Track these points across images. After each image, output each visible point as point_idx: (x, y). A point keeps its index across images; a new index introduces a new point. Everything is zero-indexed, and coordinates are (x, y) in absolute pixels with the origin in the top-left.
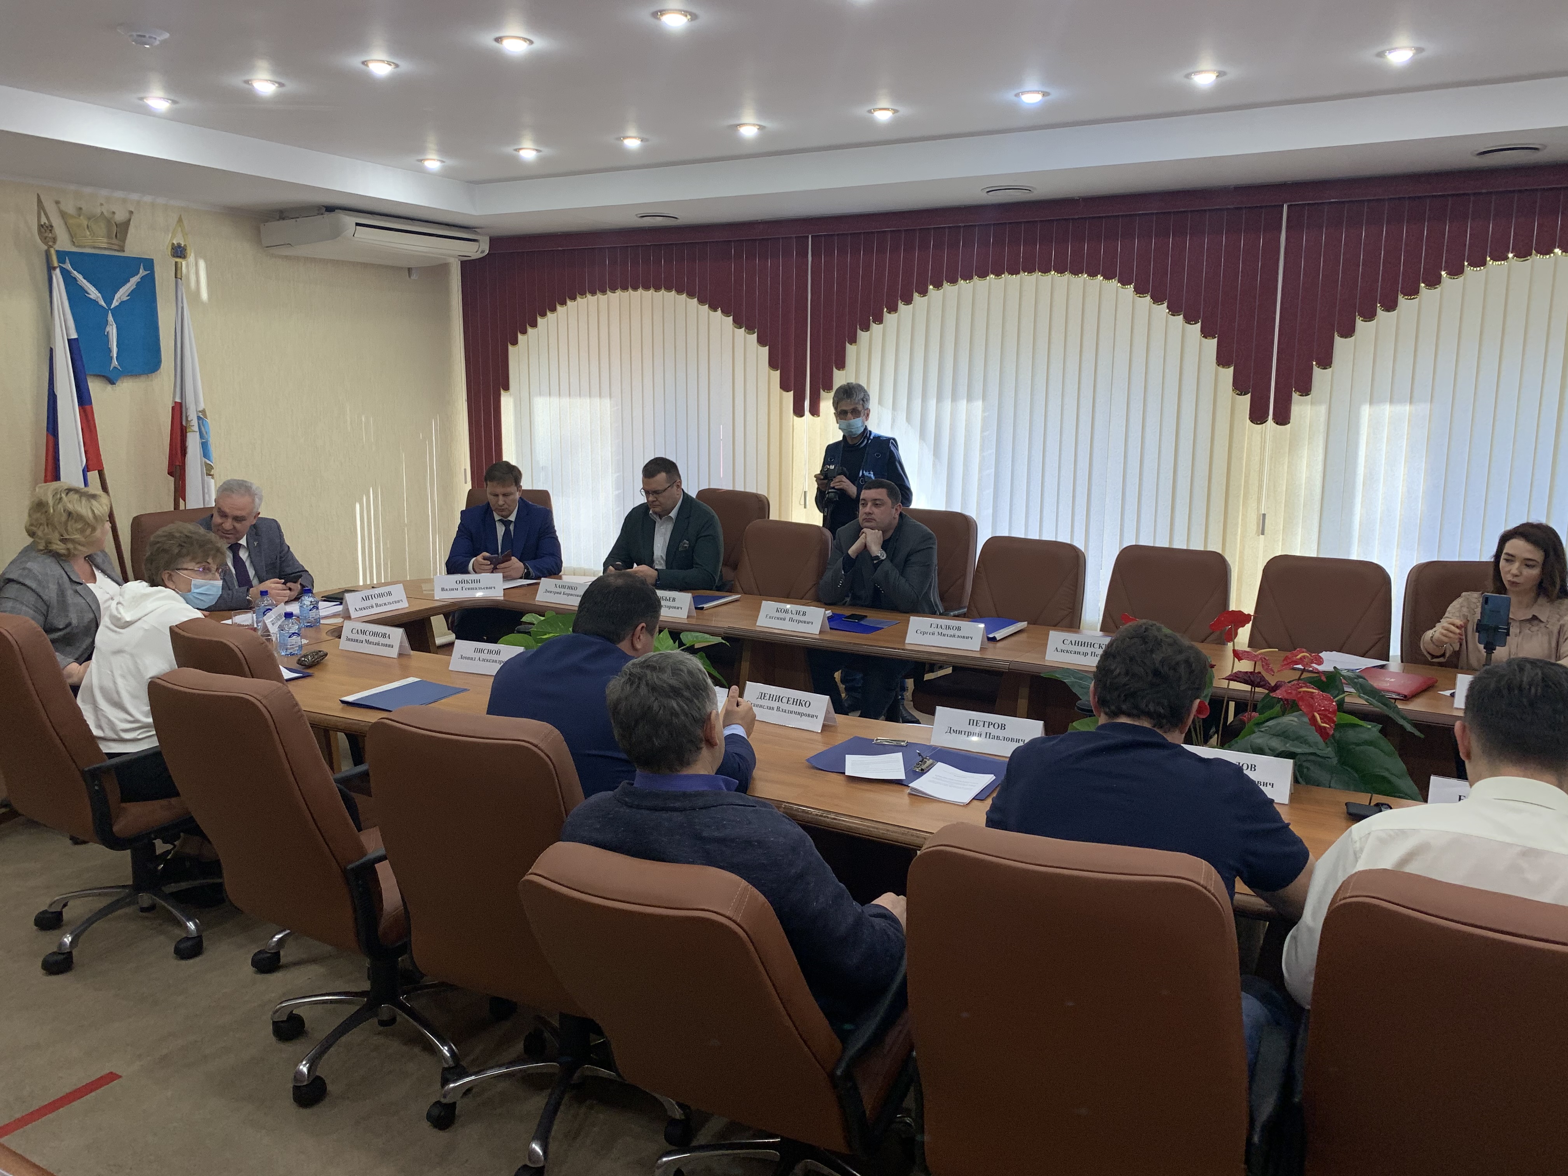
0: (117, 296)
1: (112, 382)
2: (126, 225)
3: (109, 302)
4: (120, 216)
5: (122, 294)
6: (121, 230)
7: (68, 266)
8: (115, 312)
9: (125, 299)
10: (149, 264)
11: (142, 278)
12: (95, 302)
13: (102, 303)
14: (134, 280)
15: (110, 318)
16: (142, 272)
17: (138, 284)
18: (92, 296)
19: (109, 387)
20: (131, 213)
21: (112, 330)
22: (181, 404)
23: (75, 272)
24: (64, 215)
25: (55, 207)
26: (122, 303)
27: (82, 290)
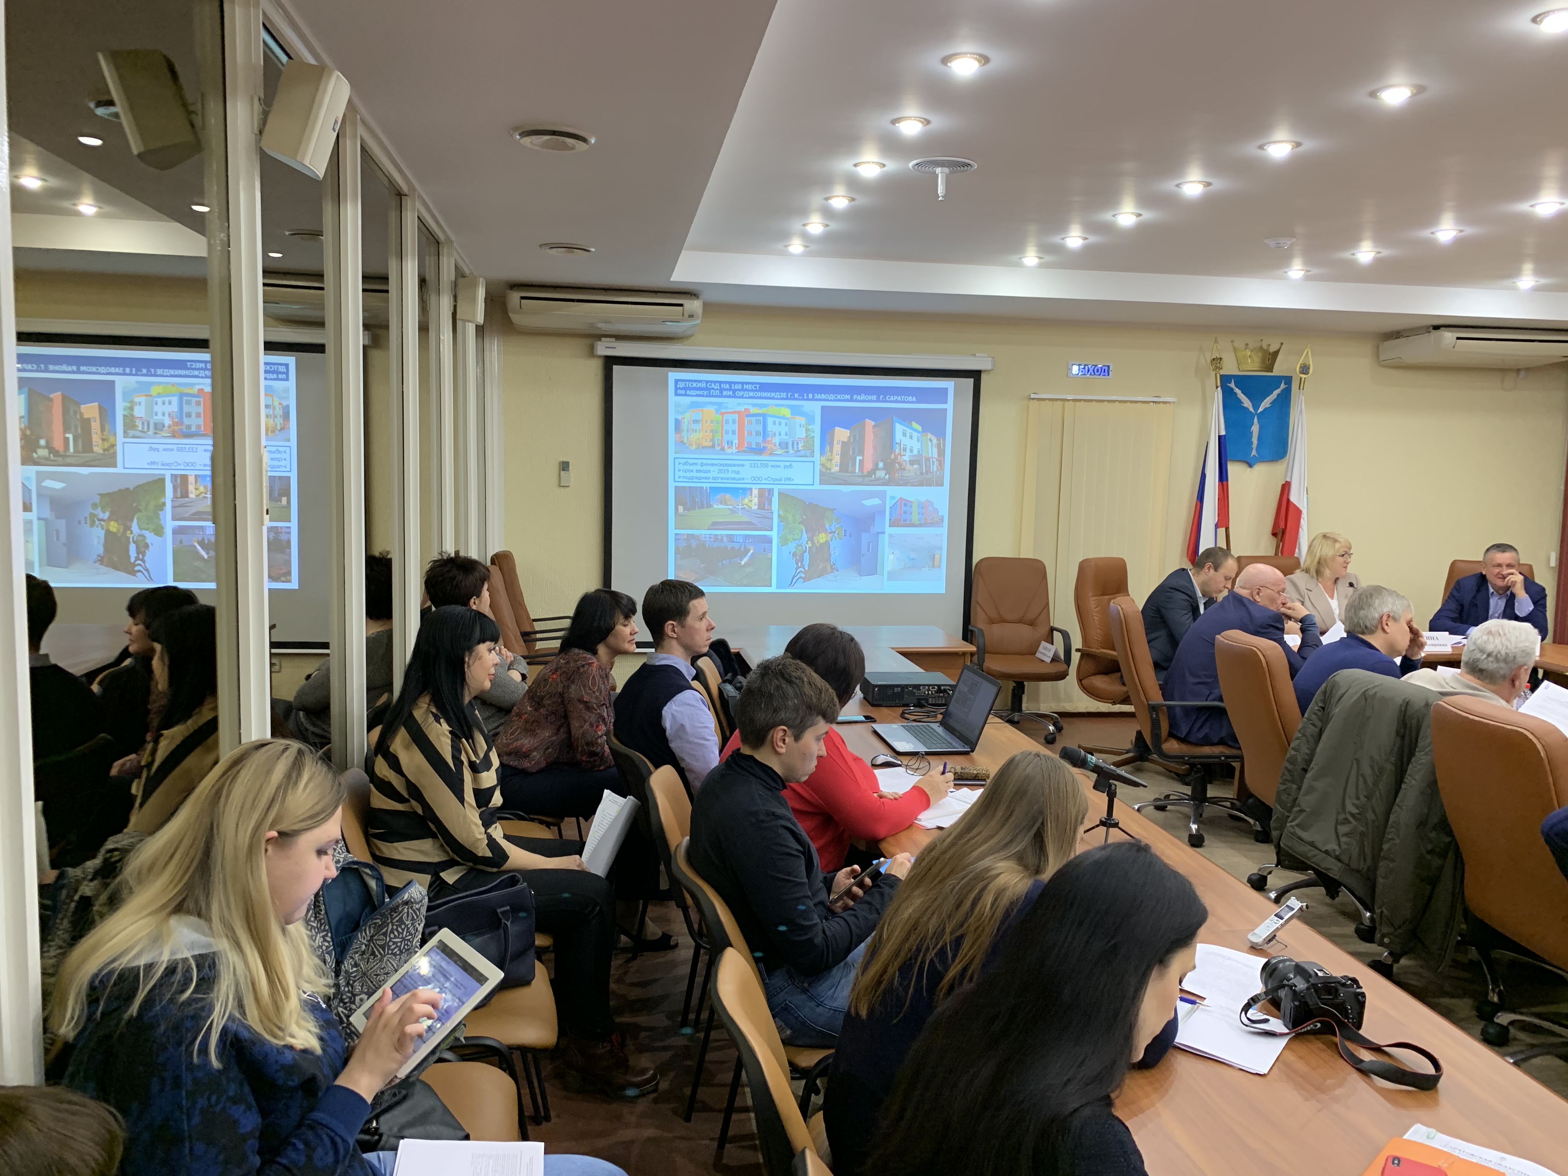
0: (1262, 405)
1: (1250, 466)
2: (1276, 353)
3: (1256, 408)
4: (1274, 348)
5: (1266, 403)
6: (1273, 357)
7: (1232, 385)
8: (1261, 416)
9: (1269, 406)
10: (1288, 380)
11: (1282, 390)
12: (1247, 409)
13: (1251, 409)
14: (1276, 392)
15: (1256, 420)
16: (1283, 386)
17: (1278, 395)
18: (1245, 405)
19: (1249, 469)
21: (1255, 429)
22: (1288, 484)
23: (1237, 391)
24: (1235, 350)
25: (1230, 345)
26: (1266, 409)
27: (1240, 401)
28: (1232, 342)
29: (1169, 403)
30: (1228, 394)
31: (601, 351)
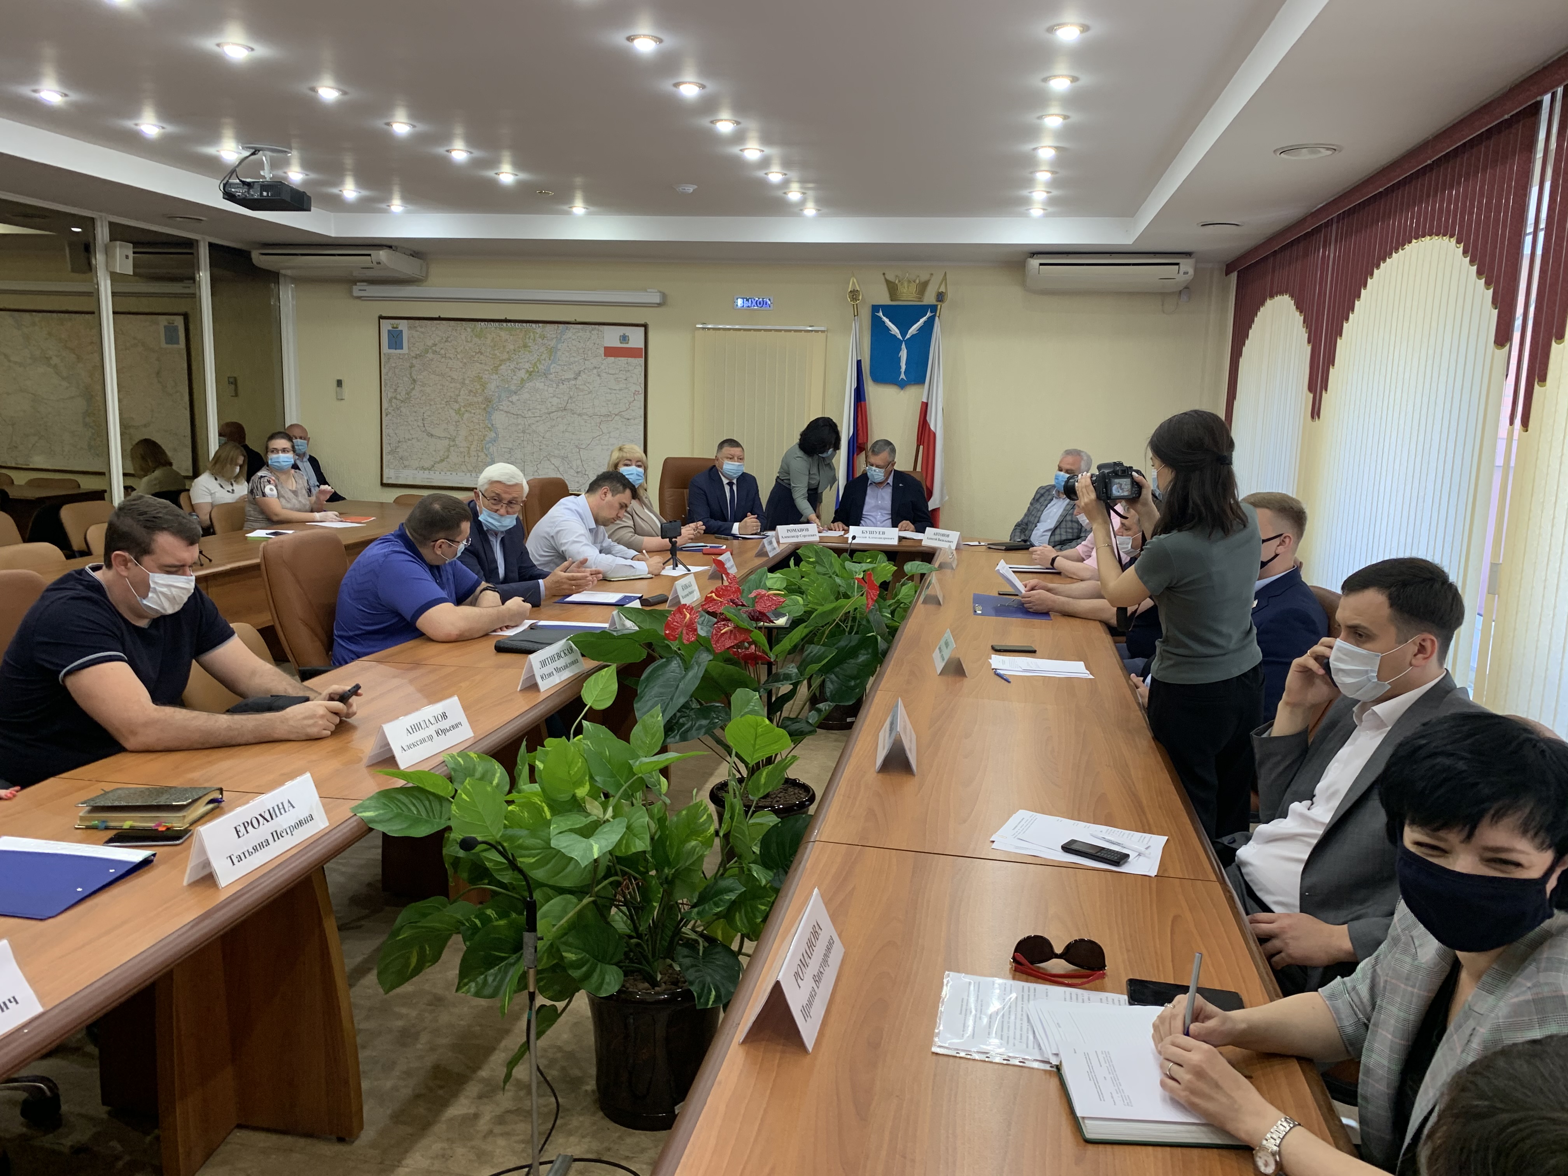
0: (910, 331)
1: (899, 387)
2: (926, 283)
3: (904, 336)
4: (924, 277)
5: (913, 329)
7: (881, 314)
8: (908, 342)
9: (915, 333)
10: (934, 308)
11: (928, 318)
12: (895, 336)
13: (899, 336)
15: (903, 346)
16: (929, 314)
17: (926, 322)
18: (893, 333)
19: (902, 392)
20: (932, 274)
21: (904, 354)
22: (927, 404)
23: (885, 319)
24: (888, 282)
25: (883, 277)
26: (913, 336)
27: (887, 328)
28: (884, 274)
29: (823, 331)
30: (876, 323)
31: (356, 293)
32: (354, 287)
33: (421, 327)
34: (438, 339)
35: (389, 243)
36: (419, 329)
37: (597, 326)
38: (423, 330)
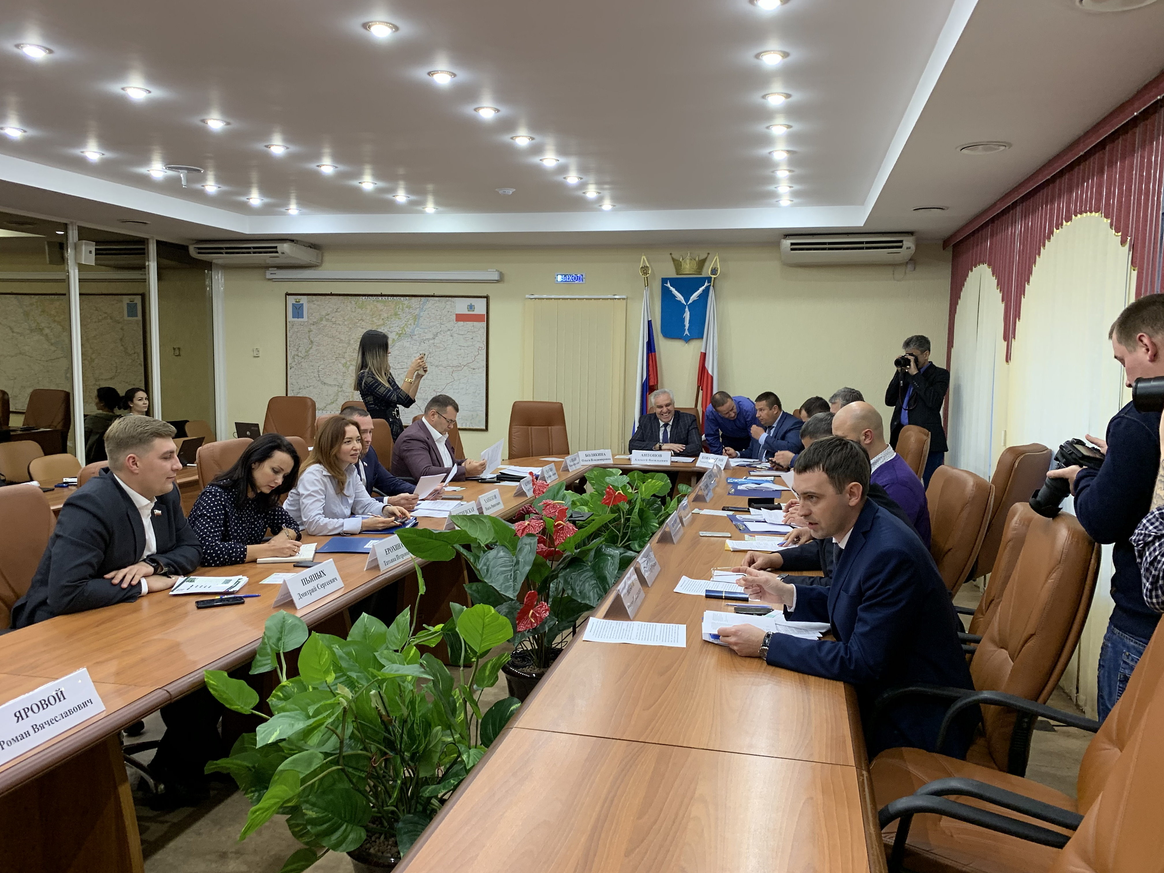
0: (692, 298)
1: (684, 341)
2: (704, 261)
3: (687, 301)
4: (703, 257)
5: (694, 296)
6: (702, 263)
7: (669, 285)
8: (690, 306)
9: (695, 299)
10: (710, 280)
11: (706, 287)
12: (680, 301)
13: (684, 302)
14: (701, 289)
15: (687, 309)
16: (706, 284)
17: (703, 291)
18: (678, 299)
19: (684, 345)
20: (709, 254)
21: (687, 315)
22: (705, 354)
23: (672, 288)
24: (674, 260)
25: (669, 256)
26: (694, 301)
27: (674, 296)
28: (671, 254)
29: (624, 299)
30: (666, 292)
31: (269, 276)
32: (267, 271)
33: (318, 301)
34: (331, 309)
35: (290, 238)
36: (315, 302)
37: (450, 298)
38: (318, 303)
